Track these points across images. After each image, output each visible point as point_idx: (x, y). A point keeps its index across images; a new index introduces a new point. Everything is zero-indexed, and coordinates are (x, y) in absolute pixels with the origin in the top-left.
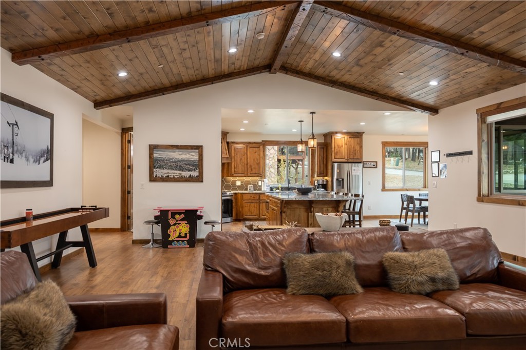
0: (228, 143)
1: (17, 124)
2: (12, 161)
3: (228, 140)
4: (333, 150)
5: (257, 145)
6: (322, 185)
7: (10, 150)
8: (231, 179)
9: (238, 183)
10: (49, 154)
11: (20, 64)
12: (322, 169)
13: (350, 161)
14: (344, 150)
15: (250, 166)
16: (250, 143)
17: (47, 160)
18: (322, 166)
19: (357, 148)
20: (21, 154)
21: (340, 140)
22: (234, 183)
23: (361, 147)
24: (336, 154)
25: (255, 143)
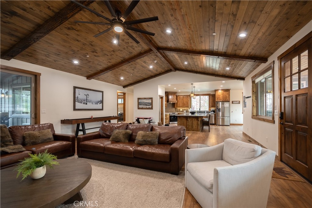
0: (176, 96)
1: (88, 95)
2: (86, 104)
3: (177, 95)
4: (216, 97)
5: (187, 96)
6: (213, 111)
7: (86, 101)
8: (179, 108)
9: (181, 110)
10: (102, 102)
11: (90, 79)
12: (213, 104)
13: (224, 101)
14: (221, 97)
15: (185, 104)
16: (184, 95)
17: (101, 103)
18: (213, 103)
19: (227, 96)
20: (90, 102)
21: (220, 93)
22: (180, 110)
23: (229, 95)
24: (218, 98)
25: (186, 95)
